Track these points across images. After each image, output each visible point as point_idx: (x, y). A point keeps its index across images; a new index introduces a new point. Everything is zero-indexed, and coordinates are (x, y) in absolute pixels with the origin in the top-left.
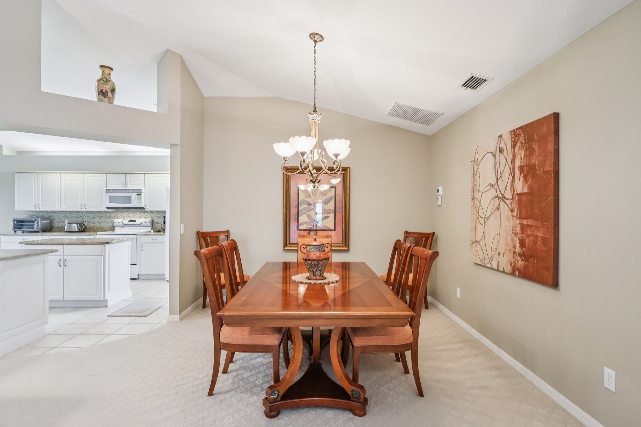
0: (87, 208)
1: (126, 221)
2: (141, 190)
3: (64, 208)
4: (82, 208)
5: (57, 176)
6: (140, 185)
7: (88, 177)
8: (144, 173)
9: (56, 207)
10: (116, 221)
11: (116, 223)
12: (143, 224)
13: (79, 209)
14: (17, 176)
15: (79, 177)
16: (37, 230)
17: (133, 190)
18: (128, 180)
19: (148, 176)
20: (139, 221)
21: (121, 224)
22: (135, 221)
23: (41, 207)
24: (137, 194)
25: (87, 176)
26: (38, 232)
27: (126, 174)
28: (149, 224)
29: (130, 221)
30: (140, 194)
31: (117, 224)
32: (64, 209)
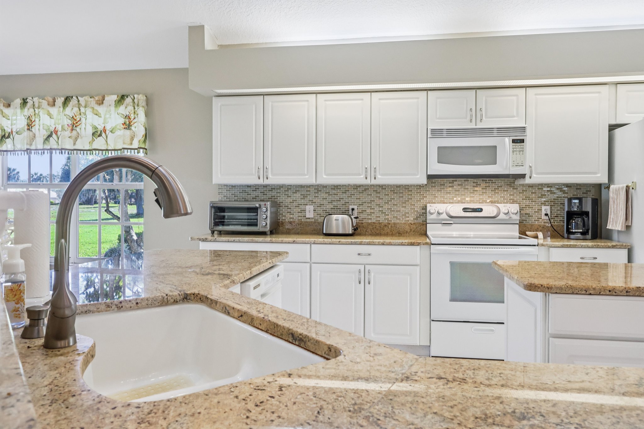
0: (379, 176)
1: (456, 209)
2: (523, 129)
3: (325, 177)
4: (366, 178)
5: (308, 101)
6: (514, 117)
7: (382, 101)
8: (526, 87)
9: (305, 175)
10: (431, 208)
11: (432, 214)
12: (502, 216)
13: (360, 180)
14: (217, 103)
15: (360, 102)
16: (261, 230)
17: (503, 131)
18: (481, 104)
19: (536, 95)
20: (489, 210)
21: (444, 216)
22: (481, 210)
23: (270, 176)
24: (514, 141)
25: (380, 99)
26: (263, 234)
27: (478, 91)
28: (517, 218)
29: (465, 210)
30: (522, 141)
31: (434, 216)
32: (325, 179)
